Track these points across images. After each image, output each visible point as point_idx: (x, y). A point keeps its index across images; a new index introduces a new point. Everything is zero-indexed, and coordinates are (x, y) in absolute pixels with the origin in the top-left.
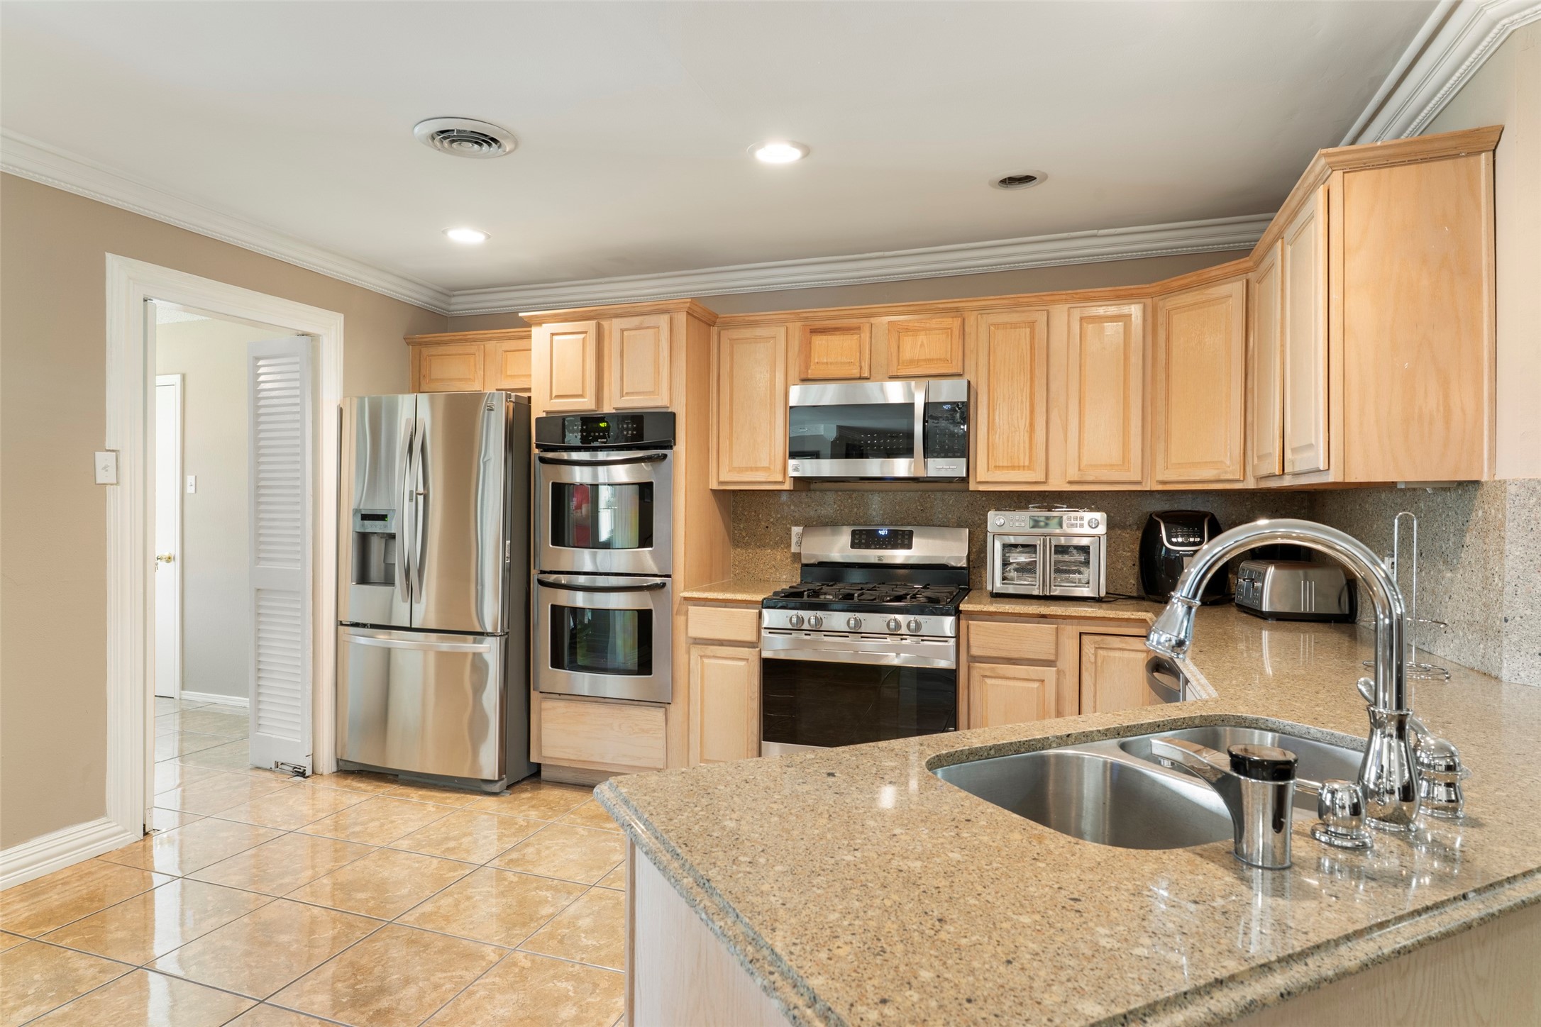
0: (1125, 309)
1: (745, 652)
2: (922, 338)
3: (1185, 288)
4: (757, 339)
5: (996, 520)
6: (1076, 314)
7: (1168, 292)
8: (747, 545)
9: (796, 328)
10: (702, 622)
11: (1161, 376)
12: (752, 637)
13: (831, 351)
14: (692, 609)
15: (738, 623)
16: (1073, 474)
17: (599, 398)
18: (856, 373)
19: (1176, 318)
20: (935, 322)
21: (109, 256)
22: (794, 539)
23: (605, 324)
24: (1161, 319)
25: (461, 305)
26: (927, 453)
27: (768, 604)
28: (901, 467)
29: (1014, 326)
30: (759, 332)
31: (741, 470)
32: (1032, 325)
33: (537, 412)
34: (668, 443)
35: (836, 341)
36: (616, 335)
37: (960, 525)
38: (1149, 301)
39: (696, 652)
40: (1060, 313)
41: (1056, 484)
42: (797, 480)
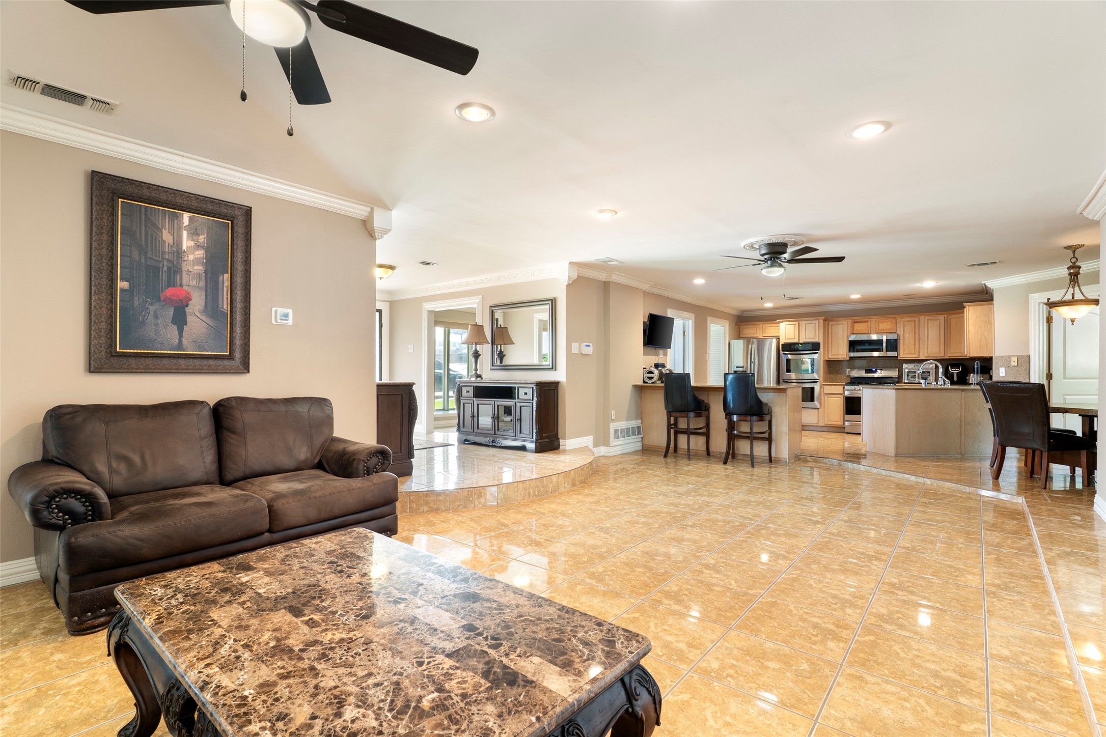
0: (939, 318)
1: (840, 396)
2: (885, 324)
3: (954, 314)
4: (838, 324)
5: (905, 366)
6: (927, 318)
7: (950, 314)
8: (833, 374)
9: (850, 322)
10: (828, 389)
11: (949, 333)
12: (842, 392)
13: (859, 327)
14: (825, 387)
15: (839, 389)
16: (926, 355)
17: (799, 339)
18: (867, 332)
19: (952, 320)
20: (888, 320)
21: (708, 317)
22: (847, 372)
23: (800, 322)
24: (949, 320)
25: (746, 314)
26: (887, 351)
27: (846, 385)
28: (876, 354)
29: (910, 321)
30: (840, 322)
31: (834, 355)
32: (915, 321)
33: (781, 342)
34: (818, 349)
35: (861, 325)
36: (804, 325)
37: (896, 368)
38: (946, 316)
39: (826, 397)
40: (922, 318)
41: (921, 357)
42: (850, 357)
